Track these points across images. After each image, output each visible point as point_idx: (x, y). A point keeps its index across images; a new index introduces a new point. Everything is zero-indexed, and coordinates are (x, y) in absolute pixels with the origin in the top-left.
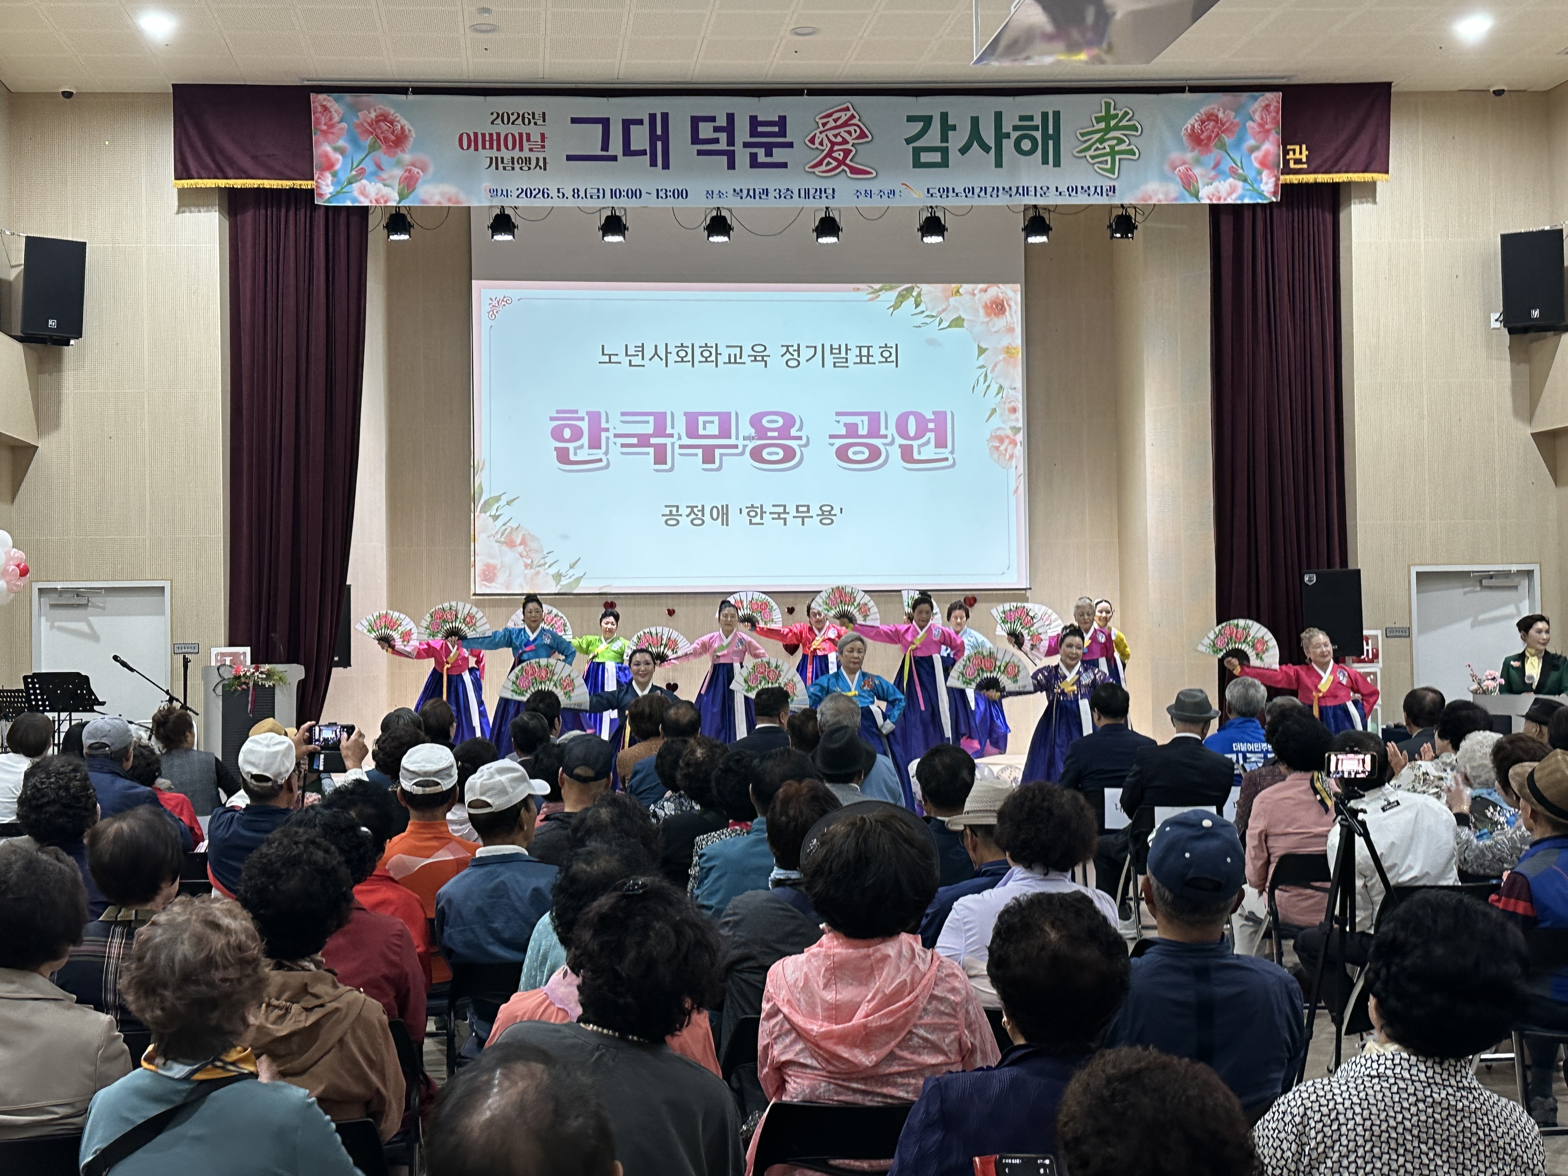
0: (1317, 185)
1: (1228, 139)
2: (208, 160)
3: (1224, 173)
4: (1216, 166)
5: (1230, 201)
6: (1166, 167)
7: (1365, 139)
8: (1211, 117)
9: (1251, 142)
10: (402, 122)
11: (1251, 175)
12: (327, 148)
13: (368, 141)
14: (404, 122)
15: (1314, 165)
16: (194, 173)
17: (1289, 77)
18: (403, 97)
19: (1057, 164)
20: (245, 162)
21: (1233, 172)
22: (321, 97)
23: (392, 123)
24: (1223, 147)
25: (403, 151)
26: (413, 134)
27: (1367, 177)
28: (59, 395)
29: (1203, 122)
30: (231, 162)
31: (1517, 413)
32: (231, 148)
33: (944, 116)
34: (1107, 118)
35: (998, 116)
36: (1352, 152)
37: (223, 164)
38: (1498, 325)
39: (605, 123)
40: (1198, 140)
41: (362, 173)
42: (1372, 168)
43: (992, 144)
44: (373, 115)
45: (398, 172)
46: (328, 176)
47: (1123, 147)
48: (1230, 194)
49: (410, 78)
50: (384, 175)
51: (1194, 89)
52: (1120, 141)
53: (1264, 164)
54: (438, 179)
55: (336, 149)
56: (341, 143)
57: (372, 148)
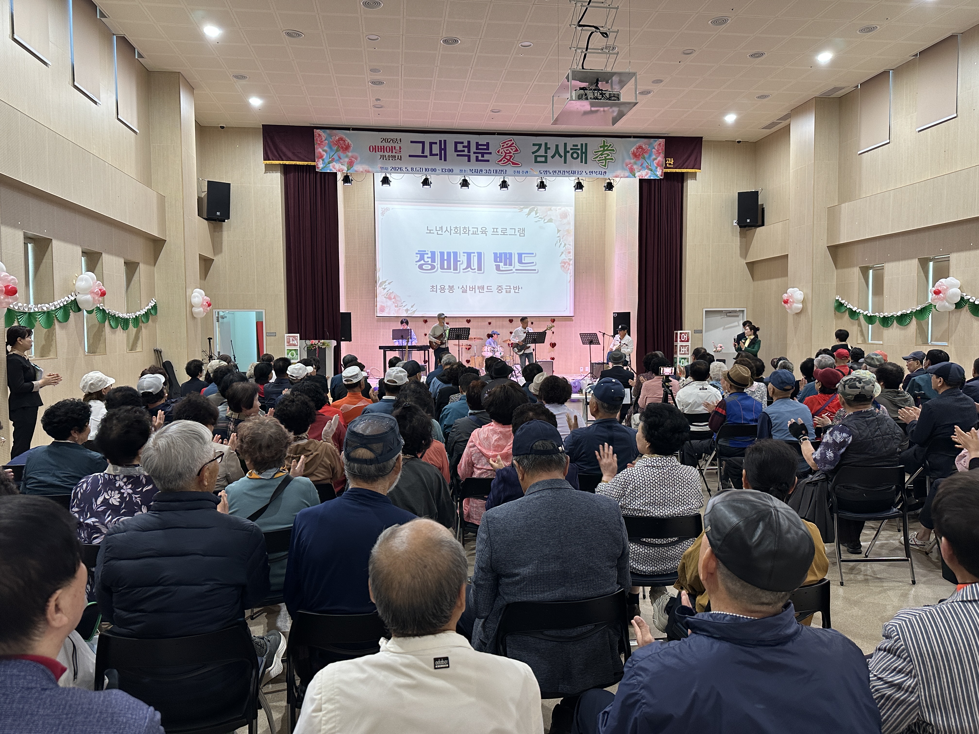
0: (676, 172)
1: (646, 156)
2: (276, 154)
3: (644, 168)
4: (642, 165)
5: (646, 178)
6: (624, 165)
7: (693, 158)
8: (640, 147)
9: (654, 157)
10: (348, 141)
11: (654, 168)
12: (320, 150)
13: (335, 148)
14: (349, 141)
15: (676, 166)
16: (271, 158)
17: (668, 134)
18: (348, 132)
19: (586, 163)
20: (290, 154)
21: (647, 168)
22: (318, 131)
23: (344, 141)
24: (644, 158)
25: (349, 152)
26: (352, 145)
27: (693, 170)
28: (222, 240)
29: (637, 149)
30: (285, 155)
31: (741, 256)
32: (284, 149)
33: (546, 144)
34: (604, 146)
35: (565, 144)
36: (688, 161)
37: (282, 155)
38: (736, 224)
39: (423, 143)
40: (636, 155)
41: (333, 160)
42: (695, 167)
43: (563, 154)
44: (337, 138)
45: (347, 160)
46: (321, 160)
47: (609, 157)
48: (646, 175)
49: (351, 124)
50: (341, 161)
51: (635, 137)
52: (608, 155)
53: (658, 165)
54: (361, 163)
55: (324, 151)
56: (325, 148)
57: (337, 151)
